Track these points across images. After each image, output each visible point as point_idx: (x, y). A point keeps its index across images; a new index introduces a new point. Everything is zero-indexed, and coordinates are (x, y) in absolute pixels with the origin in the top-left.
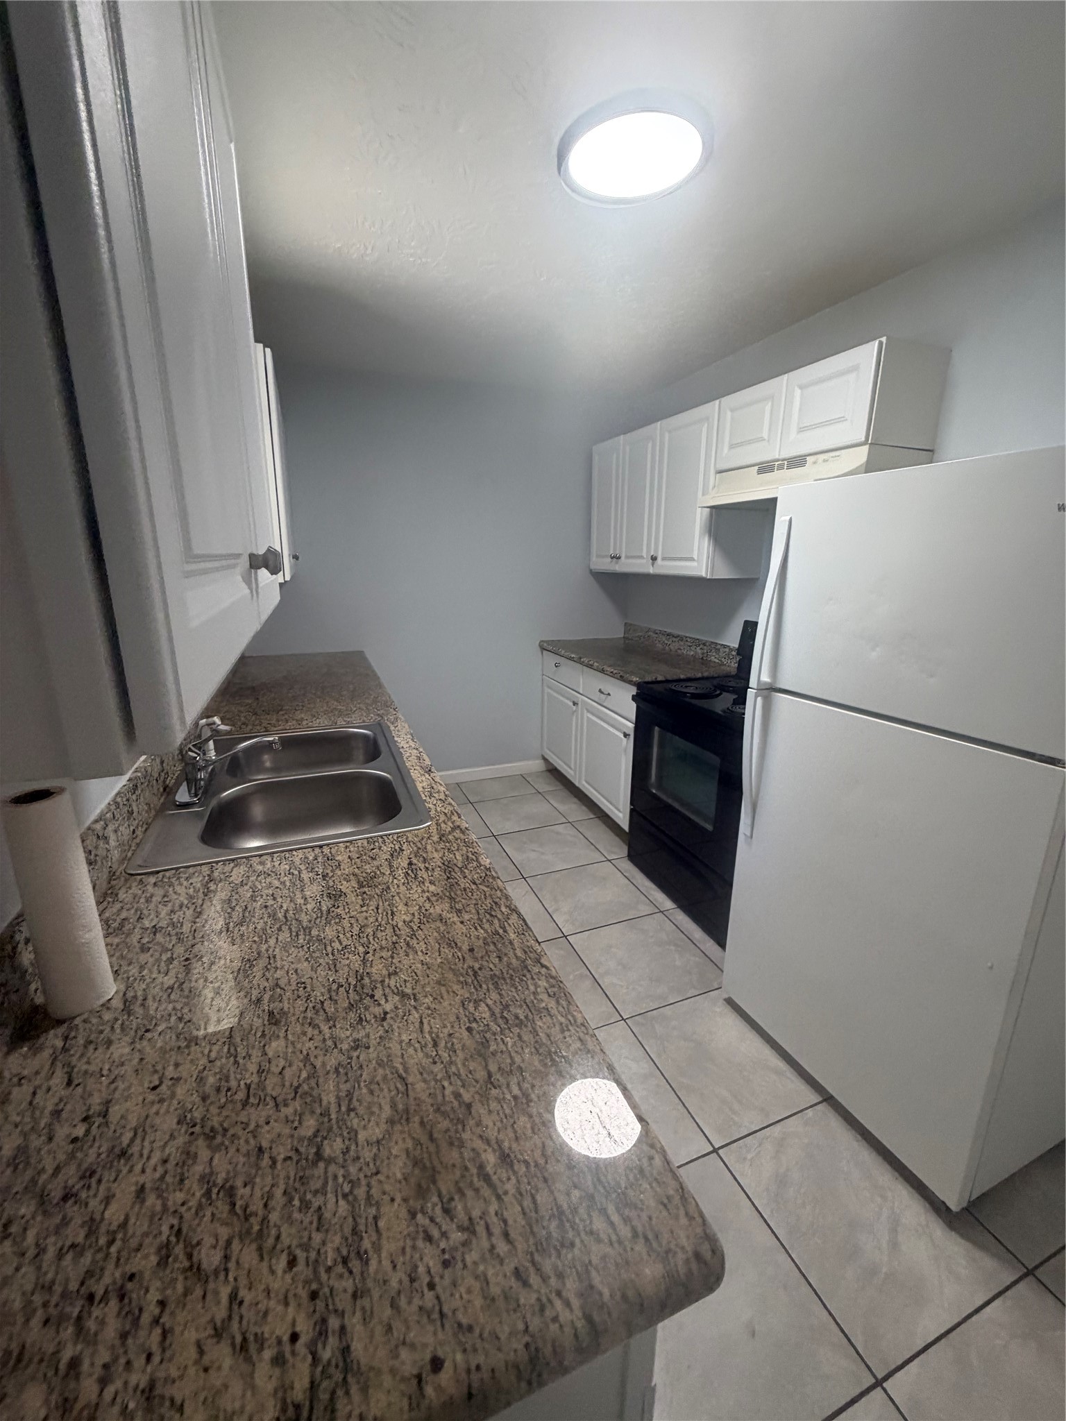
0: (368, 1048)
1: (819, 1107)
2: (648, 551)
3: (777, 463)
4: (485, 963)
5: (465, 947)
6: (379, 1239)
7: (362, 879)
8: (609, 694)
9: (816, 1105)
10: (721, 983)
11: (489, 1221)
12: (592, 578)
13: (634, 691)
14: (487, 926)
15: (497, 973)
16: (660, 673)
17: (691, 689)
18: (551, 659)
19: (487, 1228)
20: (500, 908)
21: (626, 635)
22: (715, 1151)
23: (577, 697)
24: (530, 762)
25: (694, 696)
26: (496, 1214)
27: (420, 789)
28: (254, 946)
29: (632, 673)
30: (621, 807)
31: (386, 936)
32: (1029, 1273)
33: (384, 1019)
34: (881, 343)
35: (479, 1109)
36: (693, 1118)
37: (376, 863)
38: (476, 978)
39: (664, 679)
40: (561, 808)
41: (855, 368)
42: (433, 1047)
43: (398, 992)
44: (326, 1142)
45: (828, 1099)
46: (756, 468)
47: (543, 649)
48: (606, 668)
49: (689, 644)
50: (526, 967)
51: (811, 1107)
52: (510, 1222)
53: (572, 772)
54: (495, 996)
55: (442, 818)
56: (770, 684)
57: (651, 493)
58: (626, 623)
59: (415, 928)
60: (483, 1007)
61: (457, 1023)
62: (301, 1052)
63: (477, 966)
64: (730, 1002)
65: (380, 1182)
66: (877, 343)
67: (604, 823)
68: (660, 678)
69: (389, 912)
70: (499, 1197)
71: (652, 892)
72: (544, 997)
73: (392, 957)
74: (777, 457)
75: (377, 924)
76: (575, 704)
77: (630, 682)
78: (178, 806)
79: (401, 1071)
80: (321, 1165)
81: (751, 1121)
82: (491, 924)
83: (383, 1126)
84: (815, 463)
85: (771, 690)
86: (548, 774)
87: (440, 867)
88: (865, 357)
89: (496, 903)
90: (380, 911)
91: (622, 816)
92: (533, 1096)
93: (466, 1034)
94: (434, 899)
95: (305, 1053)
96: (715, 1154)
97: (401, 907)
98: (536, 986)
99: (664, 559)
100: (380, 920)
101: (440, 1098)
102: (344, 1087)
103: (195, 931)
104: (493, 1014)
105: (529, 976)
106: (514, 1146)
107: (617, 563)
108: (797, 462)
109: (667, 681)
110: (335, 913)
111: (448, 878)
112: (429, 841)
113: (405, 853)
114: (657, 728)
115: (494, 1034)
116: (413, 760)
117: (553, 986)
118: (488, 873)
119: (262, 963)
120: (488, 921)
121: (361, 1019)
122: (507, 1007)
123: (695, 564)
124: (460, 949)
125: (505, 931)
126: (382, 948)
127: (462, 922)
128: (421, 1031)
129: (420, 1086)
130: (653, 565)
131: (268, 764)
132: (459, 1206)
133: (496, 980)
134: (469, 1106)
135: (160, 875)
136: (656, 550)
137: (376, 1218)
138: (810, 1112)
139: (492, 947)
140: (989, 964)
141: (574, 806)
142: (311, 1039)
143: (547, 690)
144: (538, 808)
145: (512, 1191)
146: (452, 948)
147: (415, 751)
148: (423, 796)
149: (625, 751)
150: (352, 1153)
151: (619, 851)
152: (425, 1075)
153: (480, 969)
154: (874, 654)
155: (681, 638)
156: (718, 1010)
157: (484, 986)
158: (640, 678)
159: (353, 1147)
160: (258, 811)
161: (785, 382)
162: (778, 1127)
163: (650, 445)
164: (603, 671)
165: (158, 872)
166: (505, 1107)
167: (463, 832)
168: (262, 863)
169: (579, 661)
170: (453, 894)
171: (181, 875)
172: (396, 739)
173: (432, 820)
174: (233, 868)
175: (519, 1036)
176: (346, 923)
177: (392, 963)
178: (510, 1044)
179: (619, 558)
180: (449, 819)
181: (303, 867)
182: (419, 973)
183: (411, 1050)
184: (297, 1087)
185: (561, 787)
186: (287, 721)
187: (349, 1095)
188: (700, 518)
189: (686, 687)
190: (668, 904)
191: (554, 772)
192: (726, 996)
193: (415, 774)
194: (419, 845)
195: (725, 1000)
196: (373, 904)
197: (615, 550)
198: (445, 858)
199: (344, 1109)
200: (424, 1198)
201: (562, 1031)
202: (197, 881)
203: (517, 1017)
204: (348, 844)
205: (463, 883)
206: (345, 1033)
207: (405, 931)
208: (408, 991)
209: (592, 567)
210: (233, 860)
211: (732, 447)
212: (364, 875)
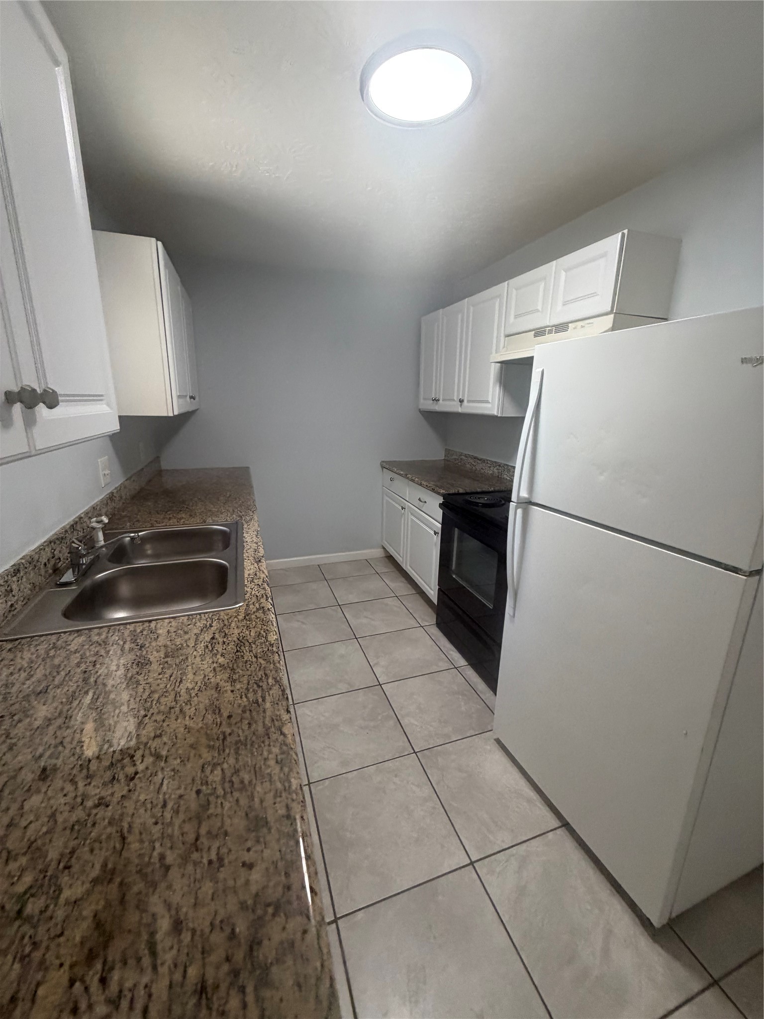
0: (107, 806)
1: (559, 831)
2: (458, 395)
3: (547, 329)
4: (236, 730)
5: (226, 714)
6: (31, 1009)
7: (169, 650)
8: (425, 502)
9: (555, 829)
10: (492, 726)
11: (136, 995)
12: (421, 415)
13: (441, 500)
14: (250, 695)
15: (242, 738)
16: (462, 486)
17: (485, 499)
18: (388, 475)
19: (132, 1001)
20: (267, 679)
21: (446, 458)
22: (472, 863)
23: (405, 504)
24: (373, 550)
25: (485, 505)
26: (146, 986)
27: (246, 576)
28: (60, 707)
29: (441, 487)
30: (433, 588)
31: (168, 700)
32: (715, 983)
33: (132, 779)
34: (623, 235)
35: (174, 873)
36: (459, 836)
37: (186, 637)
38: (223, 742)
39: (464, 492)
40: (392, 585)
41: (604, 255)
42: (162, 808)
43: (155, 754)
44: (31, 899)
45: (566, 825)
46: (533, 332)
47: (383, 467)
48: (423, 482)
49: (489, 465)
50: (268, 735)
51: (552, 830)
52: (154, 997)
53: (401, 559)
54: (232, 761)
55: (254, 599)
56: (528, 499)
57: (461, 352)
58: (446, 449)
59: (193, 695)
60: (218, 772)
61: (191, 786)
62: (52, 807)
63: (228, 731)
64: (498, 741)
65: (59, 945)
66: (620, 234)
67: (422, 598)
68: (461, 491)
69: (179, 680)
70: (155, 968)
71: (451, 652)
72: (272, 763)
73: (164, 721)
74: (548, 324)
75: (165, 690)
76: (403, 508)
77: (438, 493)
78: (59, 585)
79: (125, 830)
80: (17, 923)
81: (503, 839)
82: (255, 692)
83: (87, 885)
84: (575, 328)
85: (528, 503)
86: (386, 559)
87: (235, 642)
88: (612, 244)
89: (266, 675)
90: (172, 678)
91: (433, 593)
92: (226, 861)
93: (194, 795)
94: (218, 669)
95: (54, 808)
96: (471, 866)
97: (190, 676)
98: (270, 752)
99: (469, 401)
100: (168, 686)
101: (147, 859)
102: (72, 844)
103: (21, 691)
104: (224, 778)
105: (267, 743)
106: (191, 914)
107: (437, 404)
108: (561, 327)
109: (467, 494)
110: (135, 680)
111: (237, 651)
112: (235, 619)
113: (212, 628)
114: (456, 529)
115: (217, 797)
116: (251, 552)
117: (283, 753)
118: (270, 648)
119: (60, 721)
120: (254, 690)
121: (114, 778)
122: (237, 772)
123: (489, 405)
124: (221, 716)
125: (264, 700)
126: (159, 713)
127: (232, 691)
128: (158, 793)
129: (135, 846)
130: (461, 405)
131: (149, 552)
132: (116, 976)
133: (239, 744)
134: (168, 868)
135: (17, 642)
136: (463, 395)
137: (38, 985)
138: (550, 835)
139: (248, 714)
140: (684, 732)
141: (401, 584)
142: (65, 795)
143: (386, 498)
144: (375, 585)
145: (169, 962)
146: (215, 714)
147: (255, 545)
148: (246, 581)
149: (436, 544)
150: (48, 913)
151: (429, 619)
152: (144, 836)
153: (230, 734)
154: (602, 478)
155: (483, 461)
156: (489, 748)
157: (227, 751)
158: (446, 490)
159: (52, 907)
160: (125, 589)
161: (554, 268)
162: (525, 845)
163: (460, 316)
164: (421, 485)
165: (17, 639)
166: (198, 871)
167: (264, 613)
168: (99, 634)
169: (406, 476)
170: (235, 666)
171: (33, 643)
172: (244, 535)
173: (244, 601)
174: (76, 637)
175: (237, 801)
176: (140, 689)
177: (162, 726)
178: (226, 808)
179: (438, 400)
180: (258, 600)
181: (129, 639)
182: (179, 736)
183: (142, 811)
184: (32, 843)
185: (394, 570)
186: (170, 519)
187: (72, 852)
188: (493, 370)
189: (479, 498)
190: (462, 662)
191: (390, 558)
192: (495, 737)
193: (247, 563)
194: (226, 622)
195: (495, 740)
196: (169, 672)
197: (436, 394)
198: (241, 635)
199: (62, 865)
200: (89, 967)
201: (275, 797)
202: (42, 649)
203: (242, 782)
204: (172, 620)
205: (248, 656)
206: (95, 791)
207: (184, 697)
208: (164, 753)
209: (421, 407)
210: (78, 631)
211: (516, 317)
212: (173, 646)
